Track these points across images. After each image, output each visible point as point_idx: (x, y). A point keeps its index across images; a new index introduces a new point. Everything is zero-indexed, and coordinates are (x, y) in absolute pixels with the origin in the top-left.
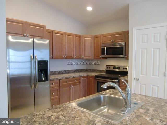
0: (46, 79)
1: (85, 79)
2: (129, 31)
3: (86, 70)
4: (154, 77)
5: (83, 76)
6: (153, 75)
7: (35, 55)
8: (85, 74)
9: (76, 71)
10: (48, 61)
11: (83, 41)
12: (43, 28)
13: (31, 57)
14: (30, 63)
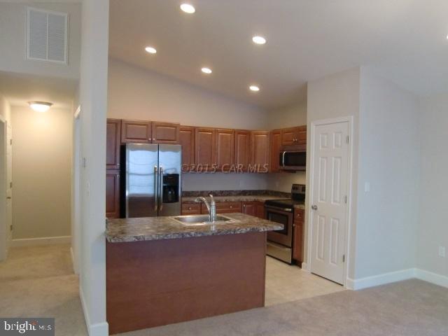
0: (176, 199)
1: (250, 206)
2: (306, 126)
3: (266, 193)
4: (335, 204)
5: (245, 200)
6: (334, 201)
7: (160, 166)
8: (251, 198)
9: (244, 193)
10: (178, 175)
11: (253, 140)
12: (176, 127)
13: (155, 168)
14: (153, 177)
